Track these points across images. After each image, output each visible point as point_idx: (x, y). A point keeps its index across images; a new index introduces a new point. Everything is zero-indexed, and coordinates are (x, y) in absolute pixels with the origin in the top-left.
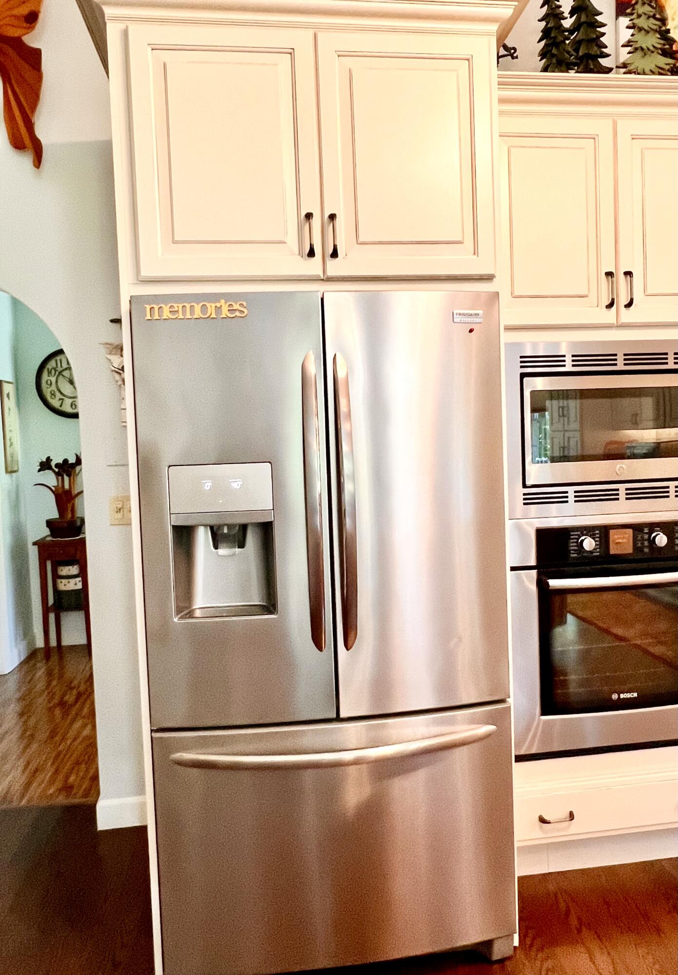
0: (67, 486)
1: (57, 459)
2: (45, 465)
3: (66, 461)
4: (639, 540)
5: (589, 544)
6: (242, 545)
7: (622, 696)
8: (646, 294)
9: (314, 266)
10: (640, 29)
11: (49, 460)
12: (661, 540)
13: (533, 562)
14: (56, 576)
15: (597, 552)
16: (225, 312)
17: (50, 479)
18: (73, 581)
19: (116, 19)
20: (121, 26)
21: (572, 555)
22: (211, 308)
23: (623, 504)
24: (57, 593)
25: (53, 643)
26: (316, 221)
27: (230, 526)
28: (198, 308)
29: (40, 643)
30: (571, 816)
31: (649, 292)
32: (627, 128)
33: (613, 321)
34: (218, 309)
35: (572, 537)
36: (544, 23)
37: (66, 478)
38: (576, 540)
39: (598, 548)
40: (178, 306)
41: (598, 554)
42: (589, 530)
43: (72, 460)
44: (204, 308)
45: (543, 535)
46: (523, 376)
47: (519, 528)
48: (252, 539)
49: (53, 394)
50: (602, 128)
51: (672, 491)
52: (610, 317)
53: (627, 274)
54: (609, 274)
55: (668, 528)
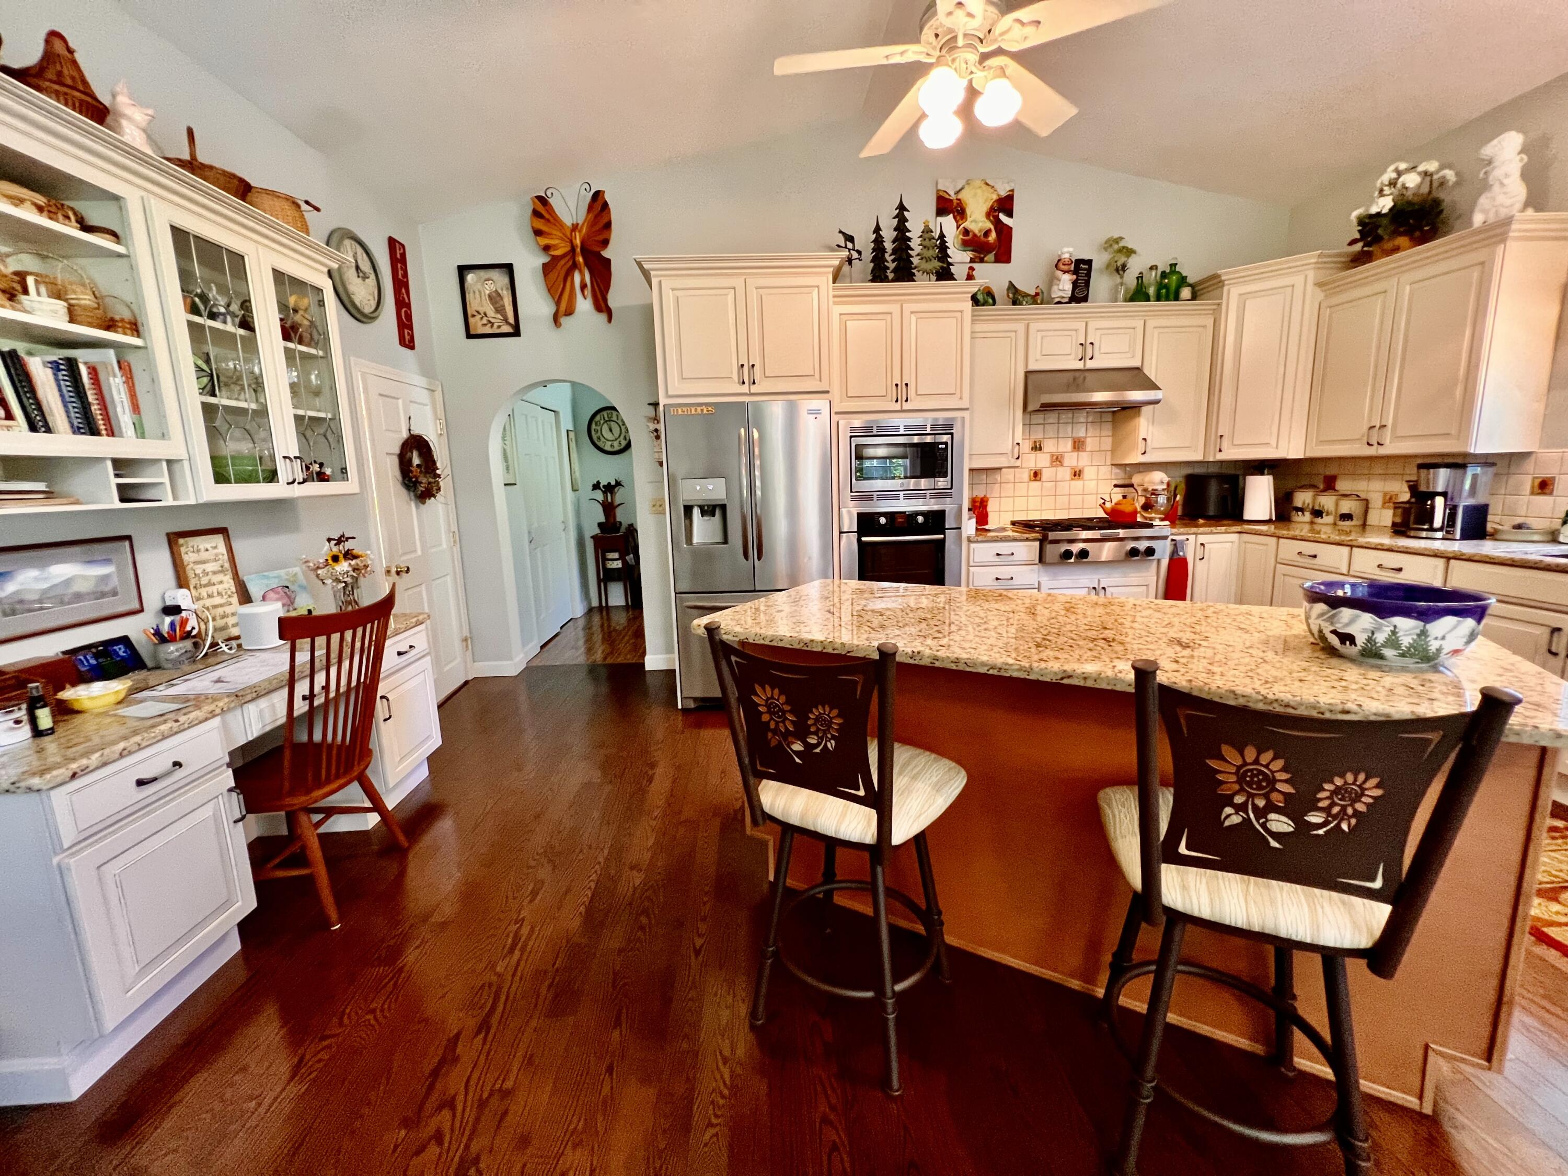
0: (609, 500)
1: (604, 482)
2: (596, 486)
3: (609, 483)
4: (911, 519)
6: (714, 515)
8: (917, 395)
9: (745, 389)
10: (925, 247)
11: (598, 483)
13: (856, 530)
14: (605, 559)
15: (889, 524)
16: (705, 411)
17: (599, 495)
18: (615, 562)
19: (655, 276)
20: (657, 279)
21: (876, 526)
22: (699, 409)
23: (901, 502)
24: (606, 570)
25: (604, 604)
26: (746, 368)
27: (708, 506)
28: (693, 410)
29: (595, 603)
31: (919, 393)
32: (908, 307)
33: (899, 408)
34: (702, 410)
35: (876, 517)
37: (609, 495)
38: (878, 519)
39: (889, 522)
40: (685, 409)
42: (883, 514)
43: (613, 483)
44: (696, 410)
45: (861, 516)
46: (851, 437)
47: (849, 512)
48: (718, 512)
49: (599, 438)
51: (928, 495)
52: (897, 407)
53: (907, 385)
54: (897, 385)
55: (925, 514)
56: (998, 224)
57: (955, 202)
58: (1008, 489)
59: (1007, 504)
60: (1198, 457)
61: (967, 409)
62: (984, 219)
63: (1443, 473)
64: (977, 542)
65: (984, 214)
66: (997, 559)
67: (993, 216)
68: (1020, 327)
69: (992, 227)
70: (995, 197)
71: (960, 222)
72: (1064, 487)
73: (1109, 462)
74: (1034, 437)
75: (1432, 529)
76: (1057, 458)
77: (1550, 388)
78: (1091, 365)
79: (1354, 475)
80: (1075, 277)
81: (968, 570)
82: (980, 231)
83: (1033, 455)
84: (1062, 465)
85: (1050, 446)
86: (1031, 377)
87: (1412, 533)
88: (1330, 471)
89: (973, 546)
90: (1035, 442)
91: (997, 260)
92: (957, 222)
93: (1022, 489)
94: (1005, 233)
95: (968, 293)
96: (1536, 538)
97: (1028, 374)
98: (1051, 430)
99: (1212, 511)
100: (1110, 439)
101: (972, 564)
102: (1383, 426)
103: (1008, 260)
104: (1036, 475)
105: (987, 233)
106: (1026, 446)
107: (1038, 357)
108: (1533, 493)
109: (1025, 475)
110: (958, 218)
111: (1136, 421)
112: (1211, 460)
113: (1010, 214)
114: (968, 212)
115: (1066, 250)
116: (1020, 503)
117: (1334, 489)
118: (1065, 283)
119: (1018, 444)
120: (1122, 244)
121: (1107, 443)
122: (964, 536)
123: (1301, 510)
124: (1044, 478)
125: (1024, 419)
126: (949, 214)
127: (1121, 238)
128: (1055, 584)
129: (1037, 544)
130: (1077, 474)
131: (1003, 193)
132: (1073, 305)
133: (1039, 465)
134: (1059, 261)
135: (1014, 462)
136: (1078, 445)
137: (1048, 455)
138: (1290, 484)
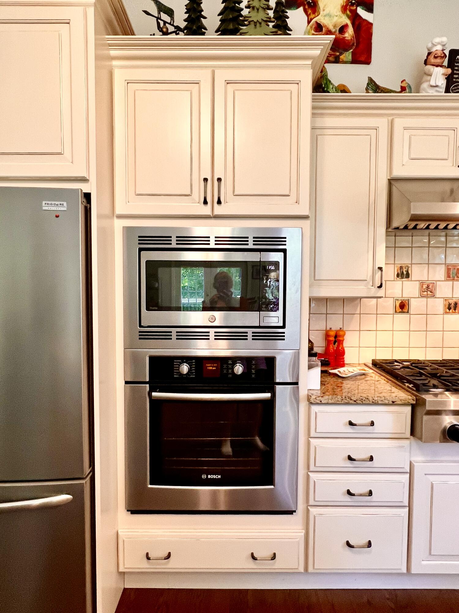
4: (225, 369)
7: (209, 476)
8: (234, 194)
12: (239, 369)
13: (147, 379)
15: (194, 375)
21: (175, 376)
23: (212, 342)
31: (236, 193)
33: (208, 213)
35: (175, 363)
38: (178, 366)
39: (194, 372)
41: (194, 376)
42: (188, 359)
45: (155, 361)
46: (141, 250)
51: (250, 335)
52: (206, 210)
53: (219, 180)
54: (206, 180)
55: (247, 361)
56: (355, 18)
58: (369, 323)
59: (368, 338)
61: (306, 217)
62: (340, 13)
64: (321, 403)
65: (339, 7)
66: (349, 429)
67: (351, 11)
68: (382, 123)
69: (349, 22)
71: (312, 16)
72: (436, 322)
74: (399, 262)
76: (428, 287)
80: (449, 71)
81: (309, 443)
82: (335, 26)
83: (399, 283)
84: (433, 296)
85: (417, 273)
86: (396, 185)
89: (314, 408)
90: (401, 268)
91: (355, 61)
92: (308, 16)
93: (386, 322)
94: (364, 30)
97: (391, 182)
98: (421, 255)
101: (313, 434)
103: (367, 61)
104: (403, 307)
105: (343, 29)
106: (390, 272)
107: (406, 158)
109: (389, 305)
110: (310, 11)
113: (370, 9)
114: (321, 5)
115: (437, 41)
116: (384, 338)
118: (438, 77)
119: (380, 269)
122: (303, 392)
124: (412, 310)
125: (387, 241)
126: (298, 7)
128: (433, 467)
129: (409, 409)
130: (452, 307)
133: (406, 295)
134: (429, 54)
135: (374, 291)
137: (417, 284)
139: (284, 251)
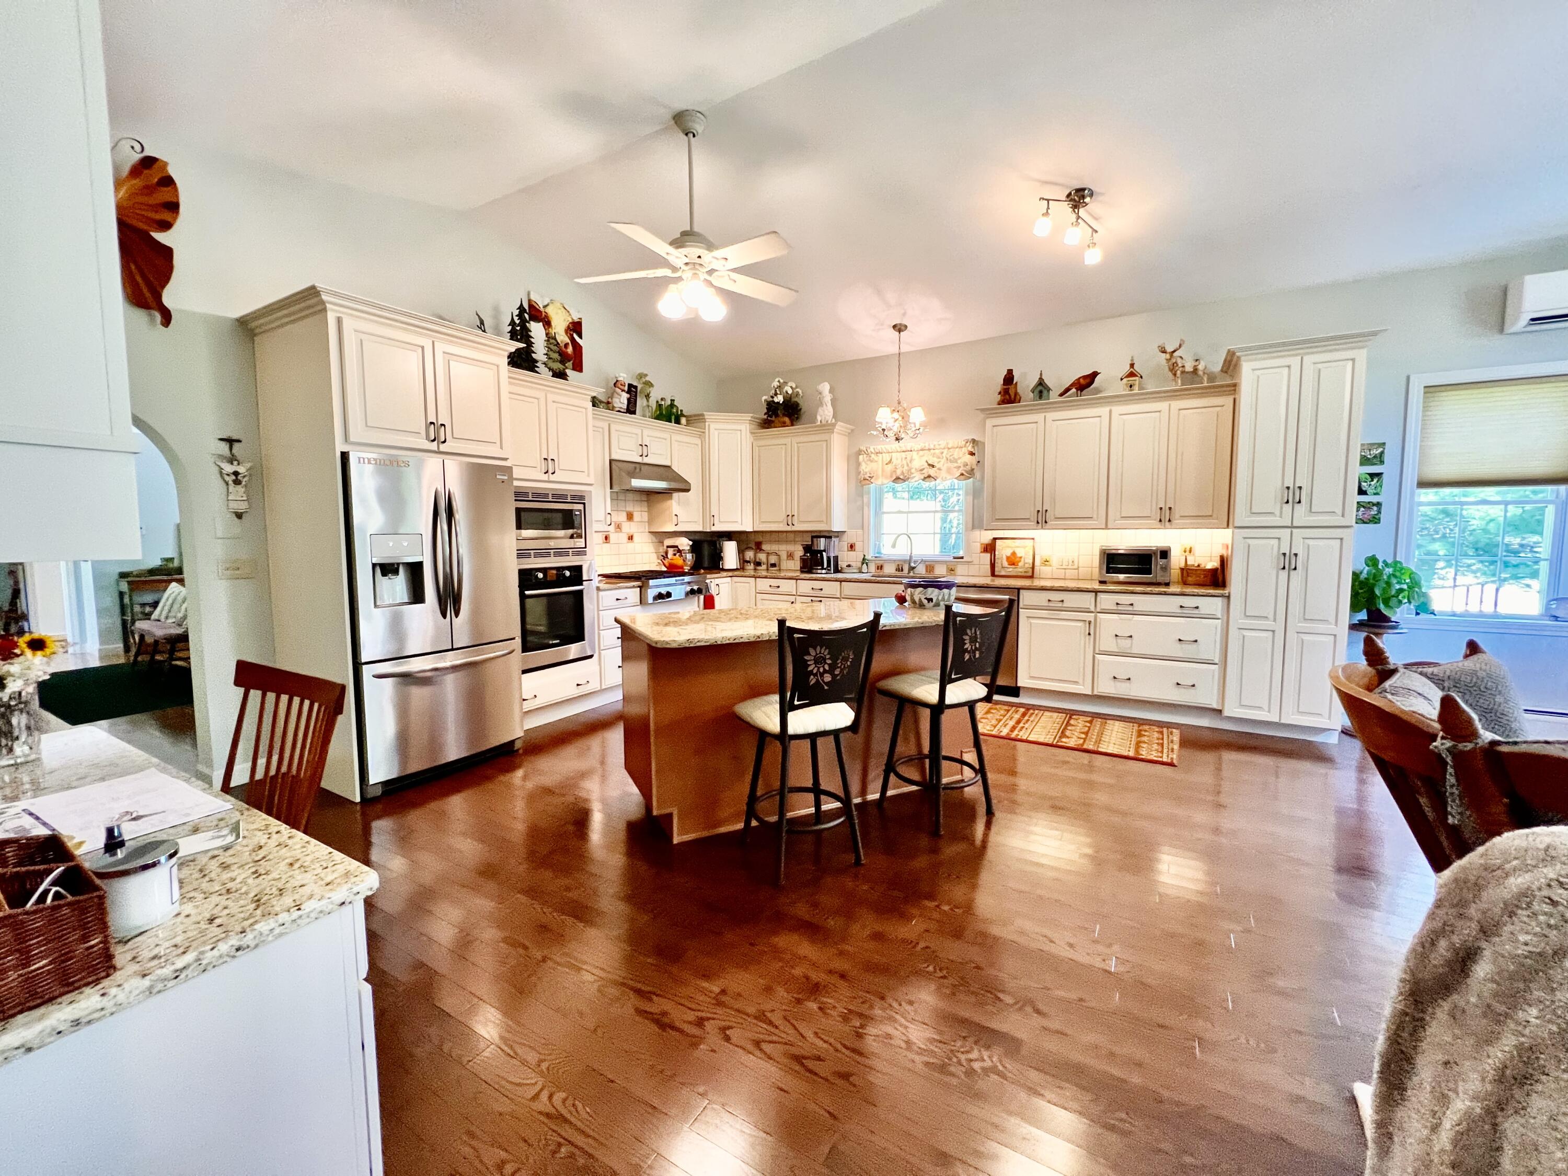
5: (540, 575)
6: (397, 574)
8: (560, 469)
9: (434, 446)
10: (551, 350)
12: (568, 573)
13: (517, 583)
15: (543, 579)
19: (333, 310)
20: (335, 315)
21: (533, 580)
23: (552, 558)
30: (535, 696)
32: (551, 397)
33: (547, 479)
35: (533, 572)
36: (510, 327)
38: (534, 574)
39: (544, 577)
42: (540, 570)
45: (522, 571)
47: (512, 568)
50: (541, 395)
51: (570, 553)
54: (545, 459)
55: (570, 568)
56: (573, 340)
57: (544, 314)
60: (700, 529)
61: (593, 485)
62: (564, 334)
63: (823, 540)
64: (605, 590)
65: (563, 329)
66: (617, 603)
67: (570, 334)
68: (605, 425)
69: (569, 342)
70: (571, 321)
72: (625, 547)
73: (647, 531)
75: (823, 569)
76: (618, 526)
77: (848, 502)
78: (646, 460)
79: (770, 542)
80: (629, 396)
81: (599, 614)
82: (562, 342)
84: (621, 531)
85: (614, 517)
86: (614, 464)
87: (814, 571)
88: (759, 539)
89: (601, 593)
91: (574, 368)
93: (598, 549)
94: (578, 349)
95: (589, 395)
96: (855, 571)
97: (612, 462)
98: (614, 504)
99: (706, 564)
100: (646, 513)
101: (601, 608)
102: (793, 516)
103: (582, 372)
104: (607, 539)
105: (566, 345)
108: (848, 551)
110: (546, 326)
111: (669, 502)
112: (708, 530)
113: (580, 336)
114: (553, 324)
115: (622, 374)
117: (761, 550)
118: (622, 400)
120: (647, 379)
121: (645, 516)
122: (595, 586)
123: (748, 562)
124: (612, 541)
125: (610, 497)
126: (540, 321)
127: (646, 375)
129: (636, 590)
130: (631, 538)
131: (576, 320)
132: (628, 415)
134: (617, 381)
135: (606, 528)
136: (630, 517)
137: (613, 524)
138: (744, 546)
139: (584, 504)
